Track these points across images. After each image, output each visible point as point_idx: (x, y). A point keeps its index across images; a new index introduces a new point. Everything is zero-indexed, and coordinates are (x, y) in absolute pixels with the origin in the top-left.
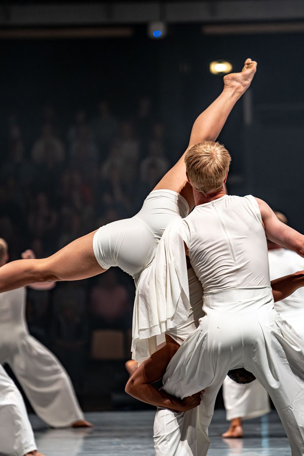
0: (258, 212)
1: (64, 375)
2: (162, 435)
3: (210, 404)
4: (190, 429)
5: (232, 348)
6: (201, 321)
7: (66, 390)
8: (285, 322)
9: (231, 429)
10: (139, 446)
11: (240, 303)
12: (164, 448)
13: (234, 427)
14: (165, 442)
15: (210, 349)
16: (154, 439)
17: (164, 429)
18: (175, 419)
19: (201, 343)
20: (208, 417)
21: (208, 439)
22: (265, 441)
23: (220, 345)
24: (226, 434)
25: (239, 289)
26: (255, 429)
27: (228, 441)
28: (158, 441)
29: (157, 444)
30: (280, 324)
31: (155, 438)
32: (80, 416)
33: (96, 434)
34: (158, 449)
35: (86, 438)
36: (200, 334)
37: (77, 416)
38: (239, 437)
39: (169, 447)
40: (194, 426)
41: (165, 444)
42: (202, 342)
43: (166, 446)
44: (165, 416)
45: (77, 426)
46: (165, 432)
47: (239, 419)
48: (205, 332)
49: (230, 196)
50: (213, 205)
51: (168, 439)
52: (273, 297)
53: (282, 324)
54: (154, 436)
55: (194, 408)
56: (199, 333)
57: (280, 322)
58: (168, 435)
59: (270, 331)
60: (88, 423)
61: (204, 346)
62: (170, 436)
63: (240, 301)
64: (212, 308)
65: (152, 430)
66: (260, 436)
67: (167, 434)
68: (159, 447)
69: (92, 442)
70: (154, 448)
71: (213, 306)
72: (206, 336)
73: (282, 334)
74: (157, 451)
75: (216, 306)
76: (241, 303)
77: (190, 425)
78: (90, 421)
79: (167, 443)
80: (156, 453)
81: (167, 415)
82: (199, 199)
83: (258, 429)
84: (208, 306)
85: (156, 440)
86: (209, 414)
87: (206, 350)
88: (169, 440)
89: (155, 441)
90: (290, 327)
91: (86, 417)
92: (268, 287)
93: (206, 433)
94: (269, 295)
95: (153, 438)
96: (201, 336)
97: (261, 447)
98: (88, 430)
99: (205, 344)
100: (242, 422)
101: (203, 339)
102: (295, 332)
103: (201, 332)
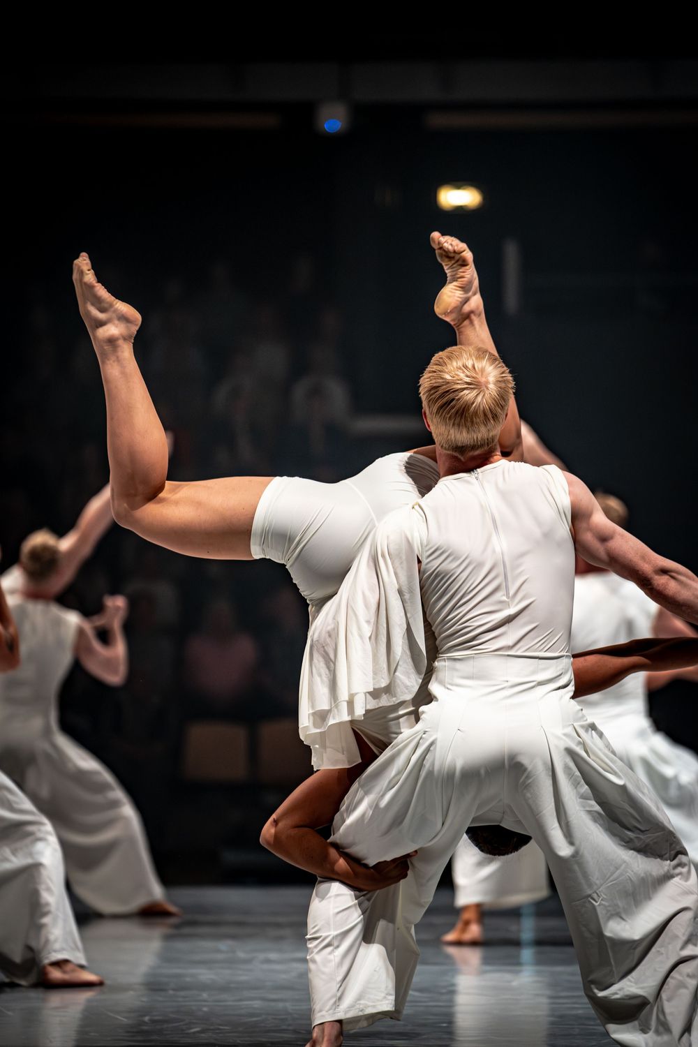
0: (565, 502)
1: (128, 811)
2: (324, 934)
3: (428, 881)
4: (382, 924)
5: (483, 772)
6: (423, 712)
7: (132, 841)
8: (593, 727)
9: (459, 925)
10: (273, 956)
11: (506, 684)
12: (326, 961)
13: (467, 923)
14: (330, 949)
15: (440, 771)
16: (308, 942)
17: (328, 924)
18: (355, 905)
19: (422, 757)
20: (420, 905)
21: (415, 947)
22: (527, 954)
23: (459, 764)
24: (450, 937)
25: (508, 656)
26: (508, 928)
27: (452, 951)
28: (316, 947)
29: (312, 952)
30: (581, 732)
31: (310, 939)
32: (157, 891)
33: (186, 930)
34: (314, 961)
35: (167, 938)
36: (421, 738)
37: (150, 892)
38: (474, 944)
39: (338, 959)
40: (392, 919)
41: (330, 953)
42: (424, 755)
43: (331, 957)
44: (333, 898)
45: (151, 913)
46: (329, 930)
47: (478, 906)
48: (431, 736)
49: (512, 462)
50: (477, 478)
51: (336, 944)
52: (573, 677)
53: (587, 731)
54: (308, 937)
55: (393, 886)
56: (419, 737)
57: (582, 727)
58: (337, 936)
59: (562, 745)
60: (172, 909)
61: (427, 764)
62: (339, 938)
63: (506, 679)
64: (447, 688)
65: (305, 924)
66: (516, 943)
67: (334, 933)
68: (318, 958)
69: (181, 945)
70: (305, 961)
71: (452, 685)
72: (432, 744)
73: (587, 752)
74: (312, 966)
75: (457, 685)
76: (509, 684)
77: (384, 917)
78: (175, 904)
79: (333, 951)
80: (310, 971)
81: (338, 895)
82: (447, 464)
83: (514, 928)
84: (442, 683)
85: (310, 943)
86: (422, 901)
87: (430, 773)
88: (338, 947)
89: (310, 945)
90: (601, 735)
91: (169, 897)
92: (567, 656)
93: (411, 935)
94: (566, 672)
95: (306, 941)
96: (423, 744)
97: (519, 964)
98: (173, 920)
99: (430, 761)
100: (483, 913)
101: (428, 750)
102: (608, 746)
103: (424, 736)
